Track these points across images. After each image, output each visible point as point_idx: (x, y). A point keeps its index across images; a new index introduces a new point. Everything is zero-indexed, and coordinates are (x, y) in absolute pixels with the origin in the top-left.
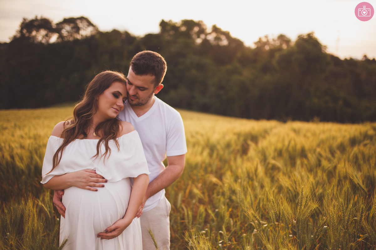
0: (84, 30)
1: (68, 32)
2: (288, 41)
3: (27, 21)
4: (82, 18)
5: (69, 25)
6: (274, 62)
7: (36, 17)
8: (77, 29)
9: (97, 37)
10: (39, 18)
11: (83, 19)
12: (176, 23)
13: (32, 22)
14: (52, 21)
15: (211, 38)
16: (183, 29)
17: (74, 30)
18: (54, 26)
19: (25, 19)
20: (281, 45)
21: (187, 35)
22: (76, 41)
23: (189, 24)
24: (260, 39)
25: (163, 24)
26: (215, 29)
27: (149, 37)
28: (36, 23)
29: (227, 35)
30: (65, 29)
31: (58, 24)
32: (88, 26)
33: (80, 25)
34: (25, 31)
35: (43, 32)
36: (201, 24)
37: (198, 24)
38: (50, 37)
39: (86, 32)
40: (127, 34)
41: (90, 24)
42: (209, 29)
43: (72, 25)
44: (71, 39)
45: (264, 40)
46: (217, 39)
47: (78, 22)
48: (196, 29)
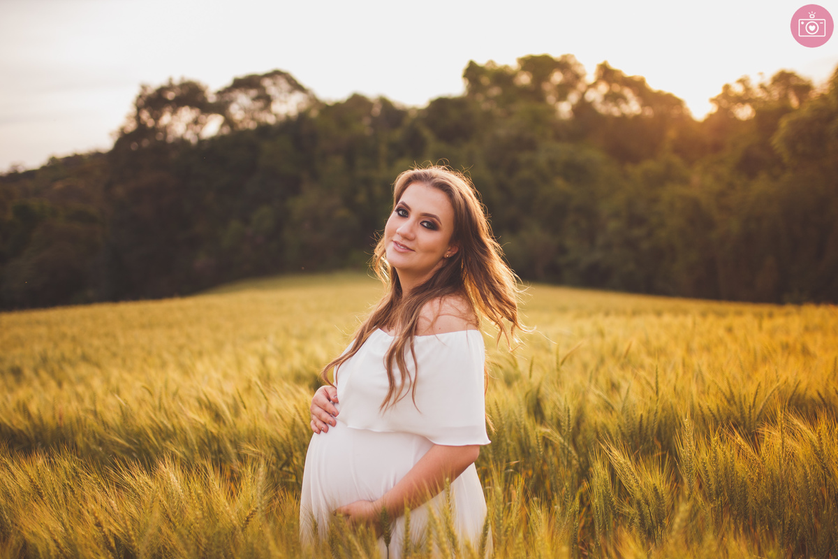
0: (281, 102)
1: (246, 110)
2: (803, 89)
3: (150, 91)
4: (275, 74)
5: (247, 93)
6: (777, 141)
7: (171, 79)
8: (266, 100)
9: (314, 114)
10: (176, 81)
11: (279, 77)
12: (506, 67)
13: (161, 91)
14: (207, 87)
15: (595, 96)
16: (525, 79)
17: (259, 104)
18: (212, 98)
19: (144, 88)
20: (785, 97)
21: (535, 93)
22: (264, 130)
23: (539, 66)
24: (727, 87)
25: (473, 73)
26: (606, 73)
27: (440, 106)
28: (170, 95)
29: (638, 86)
30: (238, 104)
31: (220, 93)
32: (291, 92)
33: (272, 89)
34: (145, 115)
35: (187, 114)
36: (571, 62)
37: (563, 65)
38: (203, 125)
39: (286, 106)
40: (385, 103)
41: (296, 86)
42: (590, 76)
43: (253, 93)
44: (252, 125)
45: (738, 89)
46: (613, 97)
47: (267, 83)
48: (557, 77)
